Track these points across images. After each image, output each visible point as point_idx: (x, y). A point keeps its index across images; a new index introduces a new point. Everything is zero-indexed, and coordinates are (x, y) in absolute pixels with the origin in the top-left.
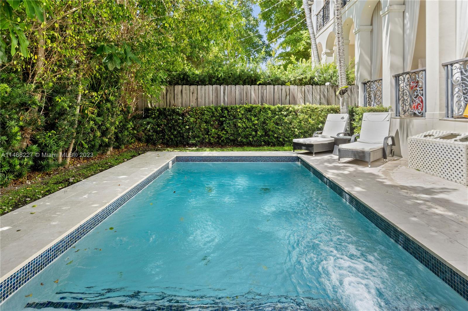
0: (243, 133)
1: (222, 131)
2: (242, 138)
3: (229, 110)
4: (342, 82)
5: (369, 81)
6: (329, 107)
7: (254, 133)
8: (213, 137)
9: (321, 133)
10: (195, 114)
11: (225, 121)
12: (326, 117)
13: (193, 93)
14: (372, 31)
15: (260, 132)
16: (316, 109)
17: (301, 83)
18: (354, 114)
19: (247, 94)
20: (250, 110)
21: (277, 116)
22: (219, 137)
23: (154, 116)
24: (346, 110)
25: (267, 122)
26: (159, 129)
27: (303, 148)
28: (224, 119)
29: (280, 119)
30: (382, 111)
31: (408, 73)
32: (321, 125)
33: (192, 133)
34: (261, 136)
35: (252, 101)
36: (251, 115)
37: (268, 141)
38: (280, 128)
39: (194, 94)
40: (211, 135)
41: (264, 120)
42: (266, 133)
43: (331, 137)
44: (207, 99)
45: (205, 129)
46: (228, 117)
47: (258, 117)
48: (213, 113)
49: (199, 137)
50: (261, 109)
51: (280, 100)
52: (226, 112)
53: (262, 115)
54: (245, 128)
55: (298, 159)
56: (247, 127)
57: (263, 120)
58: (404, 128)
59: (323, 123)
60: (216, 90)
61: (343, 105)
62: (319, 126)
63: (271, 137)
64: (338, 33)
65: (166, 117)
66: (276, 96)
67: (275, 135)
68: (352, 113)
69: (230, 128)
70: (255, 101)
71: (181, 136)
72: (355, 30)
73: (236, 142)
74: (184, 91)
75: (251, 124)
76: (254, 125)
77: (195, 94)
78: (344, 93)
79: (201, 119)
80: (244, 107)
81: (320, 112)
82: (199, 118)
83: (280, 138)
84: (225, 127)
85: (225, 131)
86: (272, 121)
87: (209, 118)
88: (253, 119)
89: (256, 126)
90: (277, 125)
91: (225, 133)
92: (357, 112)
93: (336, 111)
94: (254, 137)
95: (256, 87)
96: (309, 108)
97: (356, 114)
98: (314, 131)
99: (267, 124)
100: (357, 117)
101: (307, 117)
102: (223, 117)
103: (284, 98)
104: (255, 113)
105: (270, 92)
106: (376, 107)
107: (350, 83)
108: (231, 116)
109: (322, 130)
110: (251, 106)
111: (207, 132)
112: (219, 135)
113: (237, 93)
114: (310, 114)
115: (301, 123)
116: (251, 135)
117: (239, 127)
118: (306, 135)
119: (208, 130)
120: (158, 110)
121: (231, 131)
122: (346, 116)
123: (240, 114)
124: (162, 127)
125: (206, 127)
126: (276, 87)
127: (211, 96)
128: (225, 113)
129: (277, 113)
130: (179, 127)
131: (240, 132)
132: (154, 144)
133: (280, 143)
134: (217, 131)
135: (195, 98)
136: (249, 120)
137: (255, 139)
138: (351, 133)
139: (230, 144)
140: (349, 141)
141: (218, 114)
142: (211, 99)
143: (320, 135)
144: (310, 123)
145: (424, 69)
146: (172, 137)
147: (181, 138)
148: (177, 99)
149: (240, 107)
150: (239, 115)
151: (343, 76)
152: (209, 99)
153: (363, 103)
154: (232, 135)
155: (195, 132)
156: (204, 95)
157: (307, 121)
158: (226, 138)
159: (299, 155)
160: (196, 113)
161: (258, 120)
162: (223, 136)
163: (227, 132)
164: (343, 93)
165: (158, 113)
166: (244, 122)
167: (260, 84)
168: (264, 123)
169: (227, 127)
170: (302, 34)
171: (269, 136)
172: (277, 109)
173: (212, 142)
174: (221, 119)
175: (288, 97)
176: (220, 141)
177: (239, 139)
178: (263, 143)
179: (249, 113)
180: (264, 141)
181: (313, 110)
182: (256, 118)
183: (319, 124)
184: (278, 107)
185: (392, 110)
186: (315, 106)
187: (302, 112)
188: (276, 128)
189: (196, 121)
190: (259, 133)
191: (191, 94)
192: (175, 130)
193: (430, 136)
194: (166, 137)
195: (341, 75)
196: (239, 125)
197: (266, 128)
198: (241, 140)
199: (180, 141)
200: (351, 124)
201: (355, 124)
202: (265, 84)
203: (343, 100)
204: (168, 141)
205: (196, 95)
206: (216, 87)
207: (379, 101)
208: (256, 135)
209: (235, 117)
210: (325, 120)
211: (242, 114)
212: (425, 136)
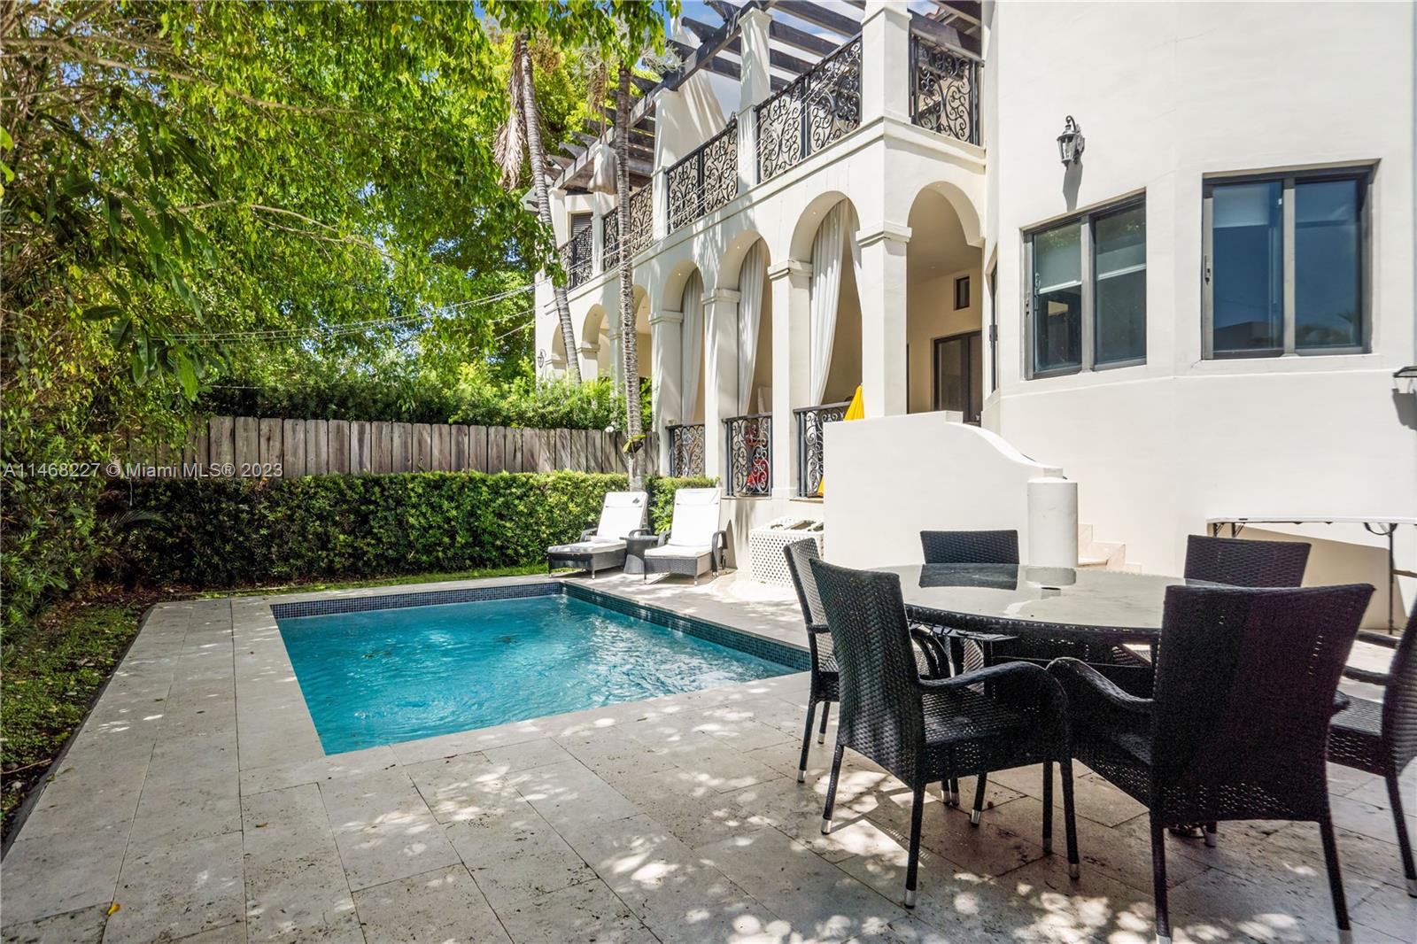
0: (421, 541)
1: (364, 537)
2: (417, 552)
3: (386, 486)
4: (632, 426)
5: (681, 426)
6: (607, 477)
7: (446, 540)
8: (341, 555)
9: (594, 533)
10: (287, 495)
11: (372, 512)
12: (603, 498)
13: (269, 439)
14: (682, 324)
15: (462, 537)
16: (583, 481)
17: (545, 422)
18: (656, 491)
19: (423, 446)
20: (438, 485)
21: (502, 499)
22: (357, 554)
23: (153, 503)
24: (640, 483)
25: (479, 512)
26: (170, 540)
27: (570, 563)
28: (372, 507)
29: (507, 505)
30: (706, 486)
31: (744, 418)
32: (592, 516)
33: (280, 546)
34: (463, 547)
35: (435, 463)
36: (440, 496)
37: (480, 556)
38: (508, 525)
39: (271, 442)
40: (333, 549)
41: (472, 507)
42: (475, 538)
43: (621, 538)
44: (312, 456)
45: (316, 534)
46: (382, 503)
47: (457, 501)
48: (341, 492)
49: (299, 556)
50: (463, 484)
51: (500, 461)
52: (377, 489)
53: (468, 496)
54: (424, 528)
55: (558, 588)
56: (431, 527)
57: (469, 508)
58: (742, 517)
59: (598, 512)
60: (338, 432)
61: (635, 475)
62: (590, 519)
63: (489, 547)
64: (626, 325)
65: (195, 506)
66: (493, 452)
67: (498, 543)
68: (651, 488)
69: (387, 530)
70: (440, 463)
71: (243, 558)
72: (653, 315)
73: (402, 564)
74: (240, 433)
75: (439, 519)
76: (448, 520)
77: (274, 441)
78: (636, 449)
79: (307, 510)
80: (424, 478)
81: (590, 488)
82: (299, 507)
83: (508, 548)
84: (372, 527)
85: (372, 538)
86: (491, 509)
87: (331, 506)
88: (446, 505)
89: (453, 523)
90: (502, 520)
91: (373, 542)
92: (662, 489)
93: (621, 486)
94: (448, 549)
95: (445, 428)
96: (570, 480)
97: (659, 491)
98: (579, 528)
99: (478, 518)
100: (661, 499)
101: (565, 498)
102: (370, 502)
103: (509, 457)
104: (450, 493)
105: (478, 441)
106: (692, 479)
107: (646, 427)
108: (390, 501)
109: (597, 526)
110: (441, 476)
111: (324, 541)
112: (355, 549)
113: (397, 441)
114: (573, 493)
115: (552, 512)
116: (439, 545)
117: (412, 527)
118: (563, 538)
119: (329, 537)
120: (168, 487)
121: (390, 537)
122: (643, 496)
123: (412, 494)
124: (180, 535)
125: (320, 530)
126: (492, 430)
127: (324, 449)
128: (374, 493)
129: (502, 491)
130: (241, 533)
131: (412, 538)
132: (151, 585)
133: (508, 560)
134: (350, 539)
135: (277, 451)
136: (436, 508)
137: (450, 554)
138: (652, 531)
139: (385, 571)
140: (655, 544)
141: (357, 497)
142: (324, 456)
143: (593, 538)
144: (570, 512)
145: (769, 414)
146: (216, 559)
147: (244, 563)
148: (219, 454)
149: (413, 478)
150: (410, 497)
151: (635, 413)
152: (317, 455)
153: (668, 469)
154: (392, 545)
155: (287, 543)
156: (302, 446)
157: (564, 507)
158: (376, 556)
159: (562, 580)
160: (291, 493)
161: (457, 508)
162: (367, 551)
163: (379, 540)
164: (634, 448)
165: (169, 494)
166: (424, 515)
167: (456, 422)
168: (472, 514)
169: (380, 527)
170: (503, 282)
171: (482, 545)
172: (502, 484)
173: (339, 566)
174: (363, 508)
175: (519, 455)
176: (360, 564)
177: (410, 556)
178: (468, 562)
179: (436, 493)
180: (472, 558)
181: (577, 485)
182: (453, 505)
183: (588, 515)
184: (502, 479)
185: (721, 484)
186: (581, 475)
187: (555, 489)
188: (499, 525)
189: (292, 515)
190: (459, 539)
191: (263, 441)
192: (226, 540)
193: (777, 526)
194: (197, 561)
195: (631, 412)
196: (412, 520)
197: (477, 527)
198: (414, 557)
199: (240, 571)
200: (649, 513)
201: (657, 512)
202: (467, 422)
203: (636, 461)
204: (201, 573)
205: (278, 444)
206: (338, 426)
207: (697, 467)
208: (452, 545)
209: (399, 502)
210: (600, 504)
211: (419, 496)
212: (772, 527)
